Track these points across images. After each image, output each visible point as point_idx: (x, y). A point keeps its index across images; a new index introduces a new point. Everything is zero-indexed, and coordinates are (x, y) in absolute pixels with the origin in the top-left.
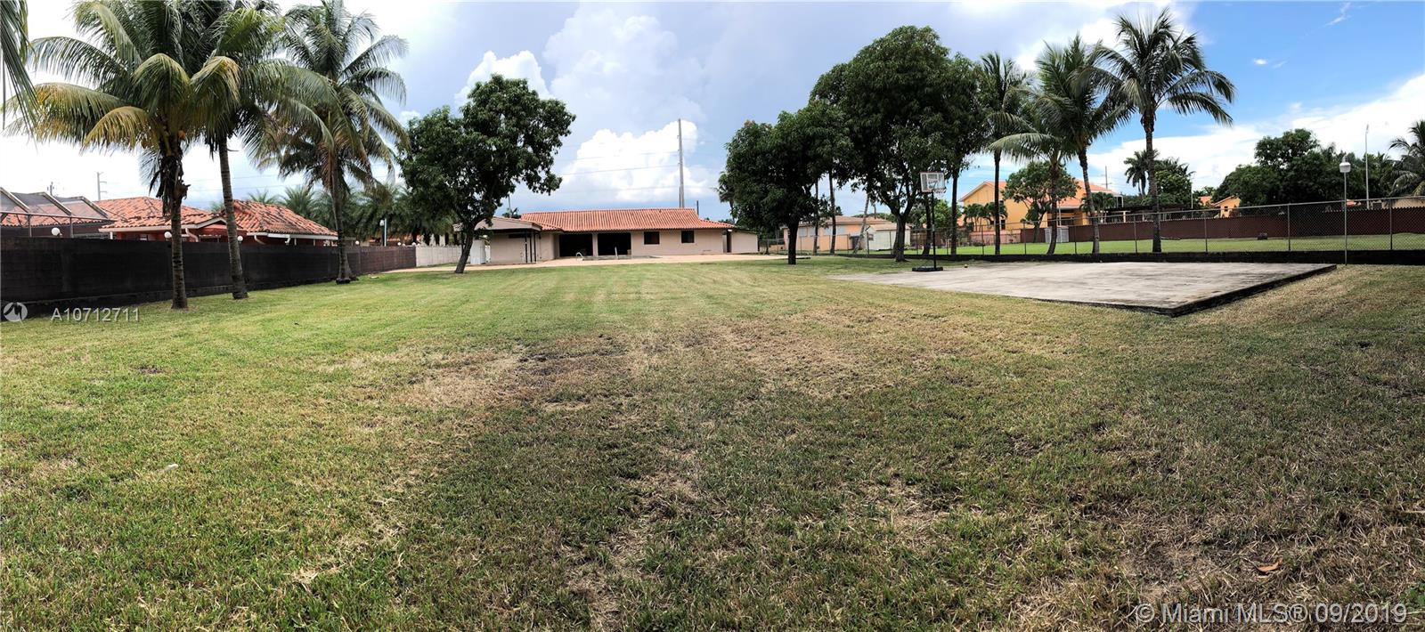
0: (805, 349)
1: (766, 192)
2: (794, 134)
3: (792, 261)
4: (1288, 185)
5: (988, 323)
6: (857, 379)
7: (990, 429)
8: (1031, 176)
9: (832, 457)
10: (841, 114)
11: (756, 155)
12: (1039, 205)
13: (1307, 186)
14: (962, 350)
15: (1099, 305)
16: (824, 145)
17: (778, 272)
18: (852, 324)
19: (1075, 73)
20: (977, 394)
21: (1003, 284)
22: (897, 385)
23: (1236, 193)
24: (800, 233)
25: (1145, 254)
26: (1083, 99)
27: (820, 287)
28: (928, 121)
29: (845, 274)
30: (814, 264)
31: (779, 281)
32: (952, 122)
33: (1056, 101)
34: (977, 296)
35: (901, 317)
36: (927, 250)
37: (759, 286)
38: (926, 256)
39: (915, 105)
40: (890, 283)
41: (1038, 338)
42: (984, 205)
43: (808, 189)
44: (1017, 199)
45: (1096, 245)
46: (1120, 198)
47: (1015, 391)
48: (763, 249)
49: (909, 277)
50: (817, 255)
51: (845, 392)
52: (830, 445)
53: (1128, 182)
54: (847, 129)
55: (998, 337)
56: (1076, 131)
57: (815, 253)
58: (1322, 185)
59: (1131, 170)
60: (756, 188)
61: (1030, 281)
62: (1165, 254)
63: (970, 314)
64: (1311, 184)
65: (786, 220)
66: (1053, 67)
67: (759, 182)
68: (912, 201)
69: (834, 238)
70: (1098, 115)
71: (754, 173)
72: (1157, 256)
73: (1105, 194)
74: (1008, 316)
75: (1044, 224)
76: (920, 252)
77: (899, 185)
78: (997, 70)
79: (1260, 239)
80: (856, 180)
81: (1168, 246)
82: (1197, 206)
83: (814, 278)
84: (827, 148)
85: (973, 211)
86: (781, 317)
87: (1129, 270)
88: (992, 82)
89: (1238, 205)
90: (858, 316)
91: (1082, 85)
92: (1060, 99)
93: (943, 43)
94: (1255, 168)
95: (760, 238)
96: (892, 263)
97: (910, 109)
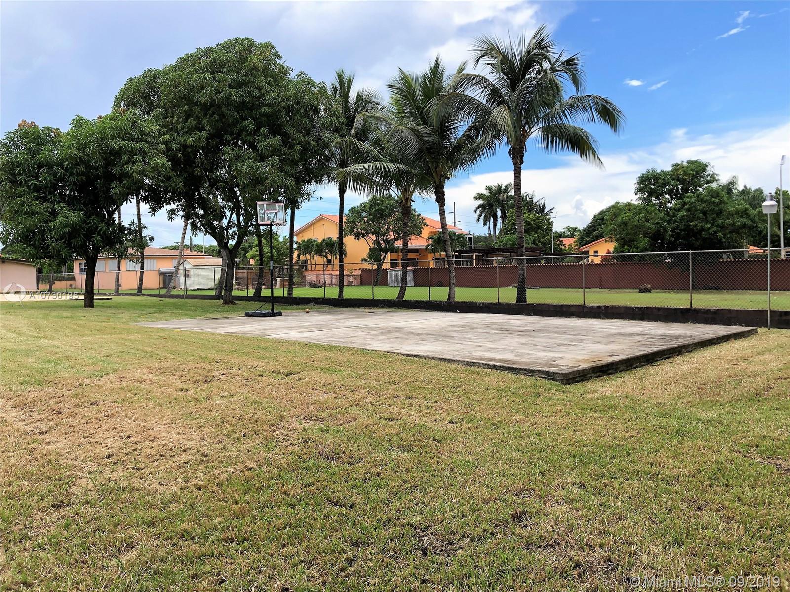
0: (130, 425)
1: (54, 214)
2: (94, 146)
3: (89, 302)
4: (678, 227)
5: (352, 383)
6: (208, 462)
7: (389, 520)
8: (372, 212)
9: (195, 576)
10: (155, 128)
11: (40, 166)
12: (382, 243)
13: (702, 229)
14: (330, 416)
15: (474, 364)
16: (134, 163)
17: (72, 317)
18: (185, 387)
19: (434, 101)
20: (362, 475)
21: (357, 334)
22: (260, 466)
23: (612, 235)
24: (99, 266)
25: (508, 305)
26: (443, 128)
27: (132, 337)
28: (265, 143)
29: (160, 320)
30: (118, 307)
31: (74, 330)
32: (291, 147)
33: (413, 130)
34: (331, 348)
35: (246, 376)
36: (258, 291)
37: (46, 338)
38: (257, 297)
39: (250, 124)
40: (222, 330)
41: (415, 401)
42: (320, 241)
43: (111, 214)
44: (358, 236)
45: (452, 292)
46: (470, 239)
47: (408, 470)
48: (44, 286)
49: (243, 323)
50: (119, 295)
51: (195, 481)
52: (188, 560)
53: (478, 221)
54: (163, 146)
55: (368, 400)
56: (432, 162)
57: (117, 292)
58: (722, 227)
59: (482, 206)
60: (38, 207)
61: (387, 332)
62: (532, 306)
63: (328, 370)
64: (708, 226)
65: (82, 251)
66: (409, 93)
67: (44, 200)
68: (243, 233)
69: (142, 274)
70: (459, 146)
71: (37, 189)
72: (521, 308)
73: (455, 234)
74: (373, 373)
75: (386, 265)
76: (251, 292)
77: (228, 213)
78: (345, 95)
79: (641, 291)
80: (173, 206)
81: (534, 296)
82: (559, 251)
83: (122, 326)
84: (138, 166)
85: (308, 247)
86: (87, 381)
87: (495, 323)
88: (337, 106)
89: (612, 249)
90: (191, 375)
91: (443, 113)
92: (418, 127)
93: (286, 61)
94: (636, 207)
95: (40, 271)
96: (218, 306)
97: (244, 129)
